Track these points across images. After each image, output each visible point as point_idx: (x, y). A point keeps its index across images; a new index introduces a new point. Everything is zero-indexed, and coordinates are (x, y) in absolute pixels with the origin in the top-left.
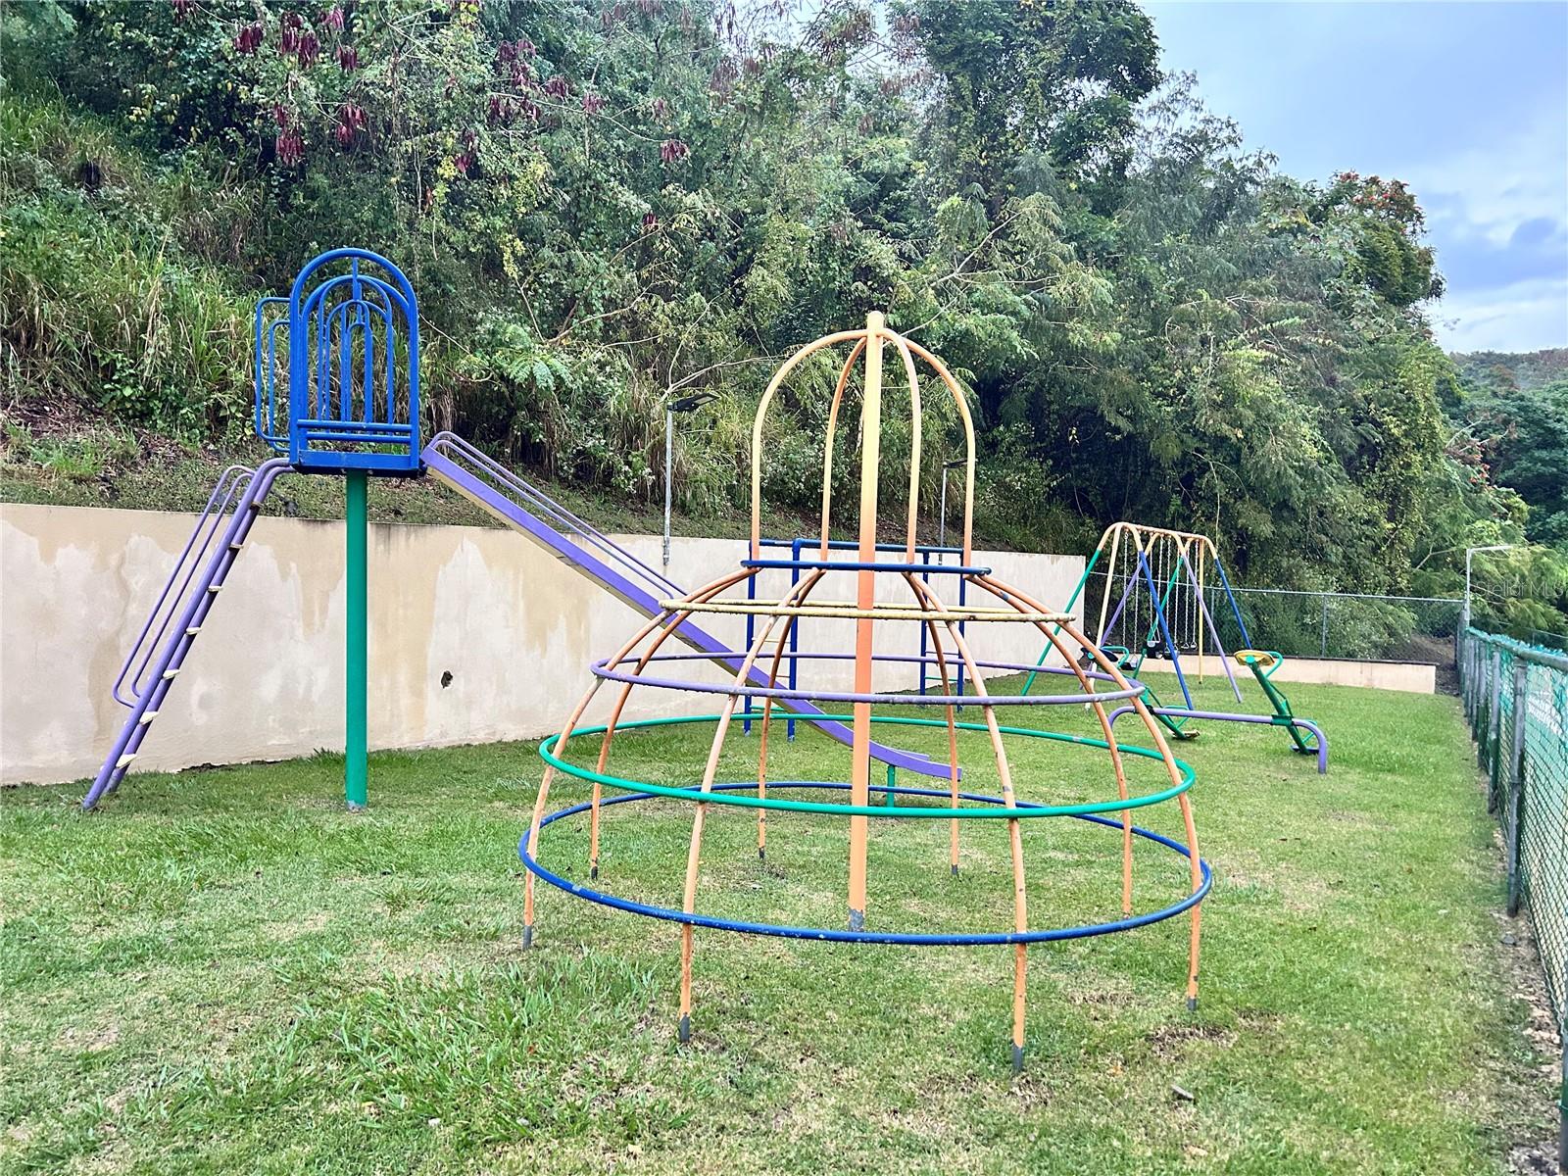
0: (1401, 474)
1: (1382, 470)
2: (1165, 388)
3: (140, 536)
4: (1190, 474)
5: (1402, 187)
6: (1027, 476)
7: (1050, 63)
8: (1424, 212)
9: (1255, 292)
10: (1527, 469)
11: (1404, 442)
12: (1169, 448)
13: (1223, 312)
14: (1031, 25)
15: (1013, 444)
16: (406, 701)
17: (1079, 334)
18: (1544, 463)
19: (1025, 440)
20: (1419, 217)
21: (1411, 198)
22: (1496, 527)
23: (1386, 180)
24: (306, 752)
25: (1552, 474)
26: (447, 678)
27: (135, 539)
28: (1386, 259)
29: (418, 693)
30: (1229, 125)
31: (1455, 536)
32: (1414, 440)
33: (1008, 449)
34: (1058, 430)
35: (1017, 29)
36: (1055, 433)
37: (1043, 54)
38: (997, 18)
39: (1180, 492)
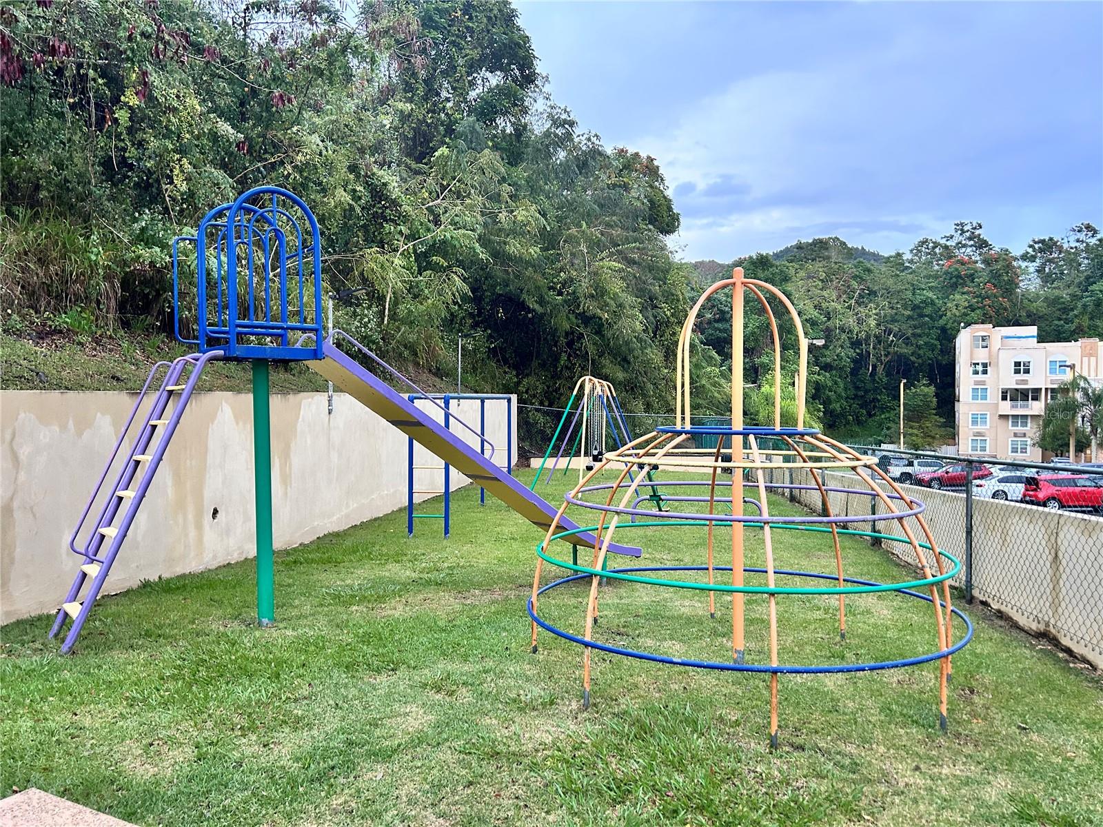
0: (671, 339)
1: (661, 337)
2: (554, 283)
3: (25, 413)
4: (573, 339)
5: (652, 160)
6: (474, 340)
7: (473, 58)
8: (666, 177)
9: (608, 225)
10: (712, 335)
11: (672, 319)
12: (564, 323)
13: (597, 237)
14: (459, 30)
15: (464, 318)
16: (192, 533)
17: (514, 247)
18: (720, 331)
19: (471, 315)
20: (662, 180)
21: (658, 167)
22: (717, 370)
23: (643, 155)
24: (135, 583)
25: (724, 338)
26: (215, 512)
27: (22, 415)
28: (659, 206)
29: (199, 527)
30: (565, 111)
31: (698, 377)
32: (677, 318)
33: (461, 321)
34: (490, 309)
35: (449, 31)
36: (488, 311)
37: (468, 51)
38: (437, 22)
39: (566, 352)
